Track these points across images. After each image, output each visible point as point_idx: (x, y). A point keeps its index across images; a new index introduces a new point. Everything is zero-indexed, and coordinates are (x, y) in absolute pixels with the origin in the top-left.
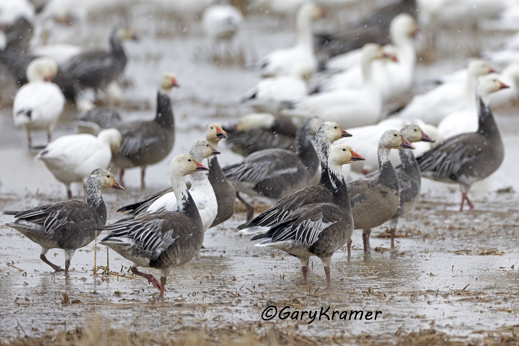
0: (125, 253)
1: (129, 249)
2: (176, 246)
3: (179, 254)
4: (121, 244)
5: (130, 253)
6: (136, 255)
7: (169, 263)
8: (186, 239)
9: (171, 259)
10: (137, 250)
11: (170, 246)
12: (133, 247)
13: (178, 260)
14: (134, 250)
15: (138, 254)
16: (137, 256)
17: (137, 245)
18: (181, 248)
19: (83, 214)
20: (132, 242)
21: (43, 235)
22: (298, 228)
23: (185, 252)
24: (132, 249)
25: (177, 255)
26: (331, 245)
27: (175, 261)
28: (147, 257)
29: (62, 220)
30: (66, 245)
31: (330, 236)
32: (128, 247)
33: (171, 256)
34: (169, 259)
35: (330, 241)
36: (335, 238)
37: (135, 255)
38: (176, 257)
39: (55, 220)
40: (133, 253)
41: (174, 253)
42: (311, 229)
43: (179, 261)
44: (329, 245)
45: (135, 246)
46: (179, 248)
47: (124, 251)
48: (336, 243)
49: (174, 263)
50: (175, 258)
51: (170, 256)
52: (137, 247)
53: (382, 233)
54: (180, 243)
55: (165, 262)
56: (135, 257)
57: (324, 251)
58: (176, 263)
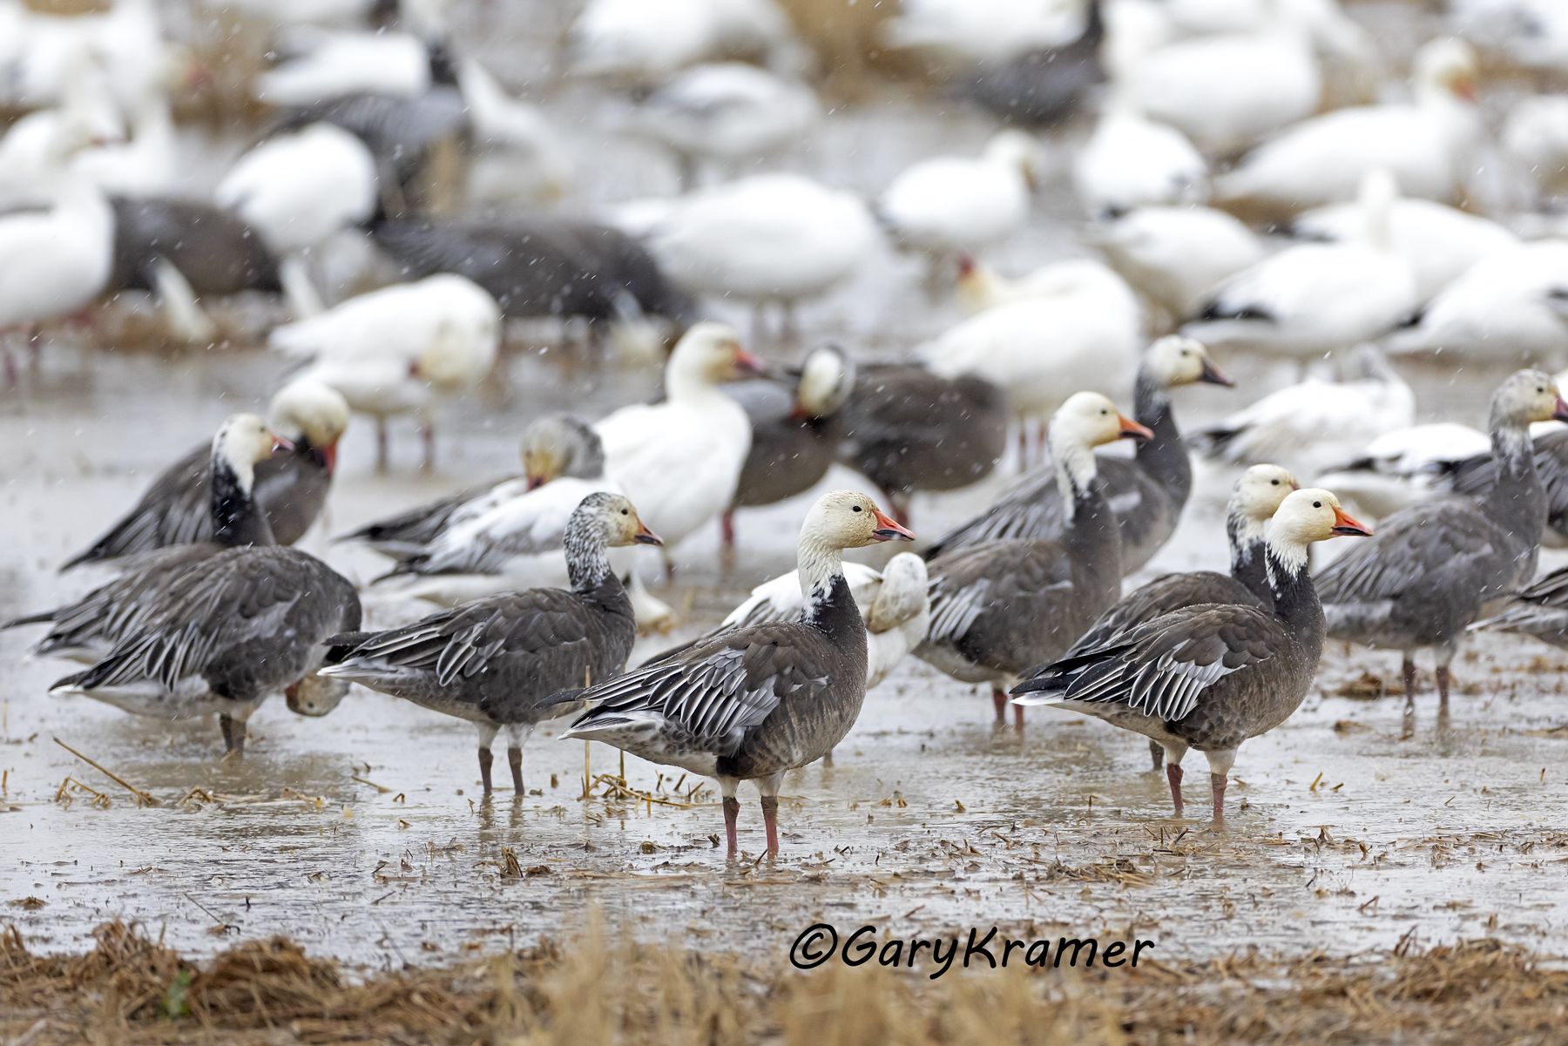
0: (648, 749)
1: (655, 738)
2: (785, 715)
3: (797, 734)
4: (629, 729)
5: (661, 747)
6: (678, 751)
7: (772, 763)
8: (812, 695)
9: (777, 752)
10: (677, 736)
11: (769, 717)
12: (663, 731)
13: (794, 751)
14: (668, 738)
15: (681, 747)
16: (681, 754)
17: (673, 725)
18: (801, 720)
19: (554, 629)
20: (658, 720)
21: (432, 692)
22: (1141, 672)
23: (813, 731)
24: (662, 736)
25: (790, 739)
26: (1226, 719)
27: (789, 755)
28: (710, 749)
29: (488, 647)
30: (506, 713)
31: (1227, 697)
32: (649, 735)
33: (775, 741)
34: (769, 751)
35: (1226, 709)
36: (1243, 703)
37: (674, 751)
38: (788, 744)
39: (469, 650)
40: (668, 746)
41: (782, 734)
42: (1176, 676)
43: (800, 754)
44: (1220, 719)
45: (667, 726)
46: (794, 720)
47: (642, 744)
48: (1243, 714)
49: (785, 760)
50: (785, 747)
51: (771, 745)
52: (674, 728)
53: (1353, 684)
54: (795, 707)
55: (758, 760)
56: (676, 756)
57: (1205, 736)
58: (791, 761)
